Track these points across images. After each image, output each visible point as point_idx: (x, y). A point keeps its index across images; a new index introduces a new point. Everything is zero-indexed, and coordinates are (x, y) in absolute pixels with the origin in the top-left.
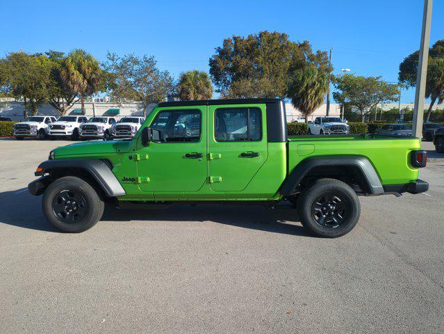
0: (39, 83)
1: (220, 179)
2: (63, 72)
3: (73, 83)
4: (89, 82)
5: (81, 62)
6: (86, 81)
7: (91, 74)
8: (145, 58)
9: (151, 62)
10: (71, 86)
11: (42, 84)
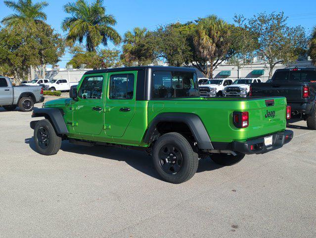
0: (176, 50)
1: (110, 127)
2: (196, 38)
3: (203, 48)
4: (217, 46)
5: (212, 26)
6: (214, 44)
7: (220, 37)
8: (273, 15)
9: (279, 19)
10: (202, 50)
11: (179, 50)
